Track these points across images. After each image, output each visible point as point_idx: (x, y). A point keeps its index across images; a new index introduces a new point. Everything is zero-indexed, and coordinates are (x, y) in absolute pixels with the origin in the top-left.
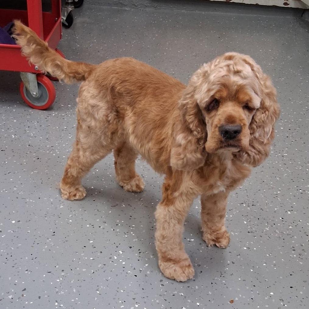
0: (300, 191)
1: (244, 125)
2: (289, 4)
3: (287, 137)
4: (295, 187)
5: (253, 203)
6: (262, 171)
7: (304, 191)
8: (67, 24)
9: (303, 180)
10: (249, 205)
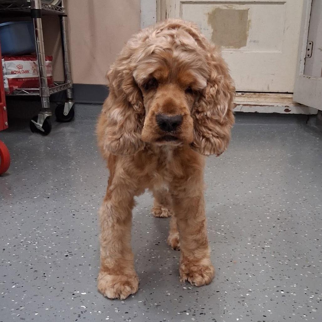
0: (282, 292)
1: (186, 115)
2: (290, 111)
3: (274, 227)
4: (275, 287)
5: (202, 311)
6: (229, 266)
7: (288, 292)
8: (43, 130)
9: (288, 278)
10: (195, 313)
